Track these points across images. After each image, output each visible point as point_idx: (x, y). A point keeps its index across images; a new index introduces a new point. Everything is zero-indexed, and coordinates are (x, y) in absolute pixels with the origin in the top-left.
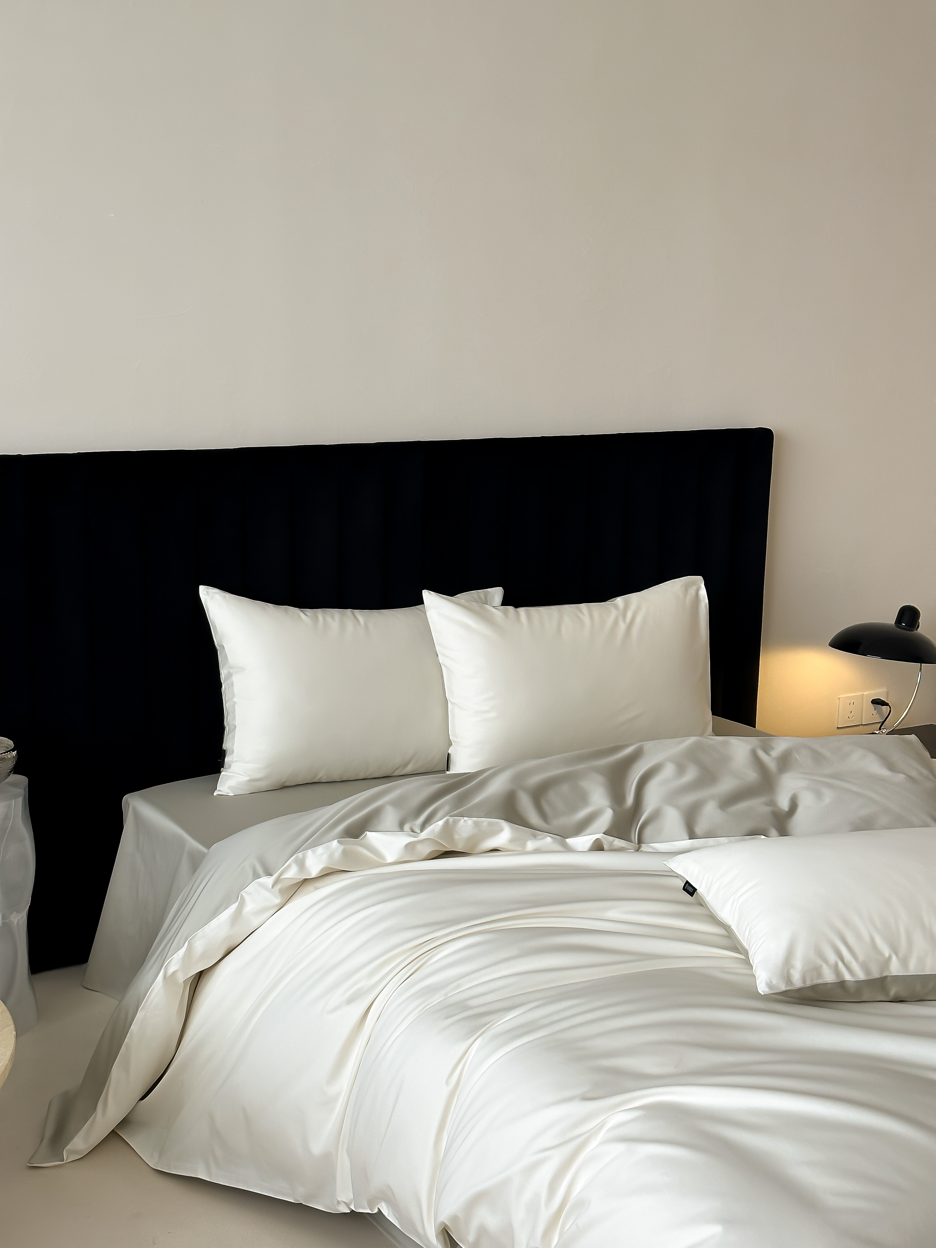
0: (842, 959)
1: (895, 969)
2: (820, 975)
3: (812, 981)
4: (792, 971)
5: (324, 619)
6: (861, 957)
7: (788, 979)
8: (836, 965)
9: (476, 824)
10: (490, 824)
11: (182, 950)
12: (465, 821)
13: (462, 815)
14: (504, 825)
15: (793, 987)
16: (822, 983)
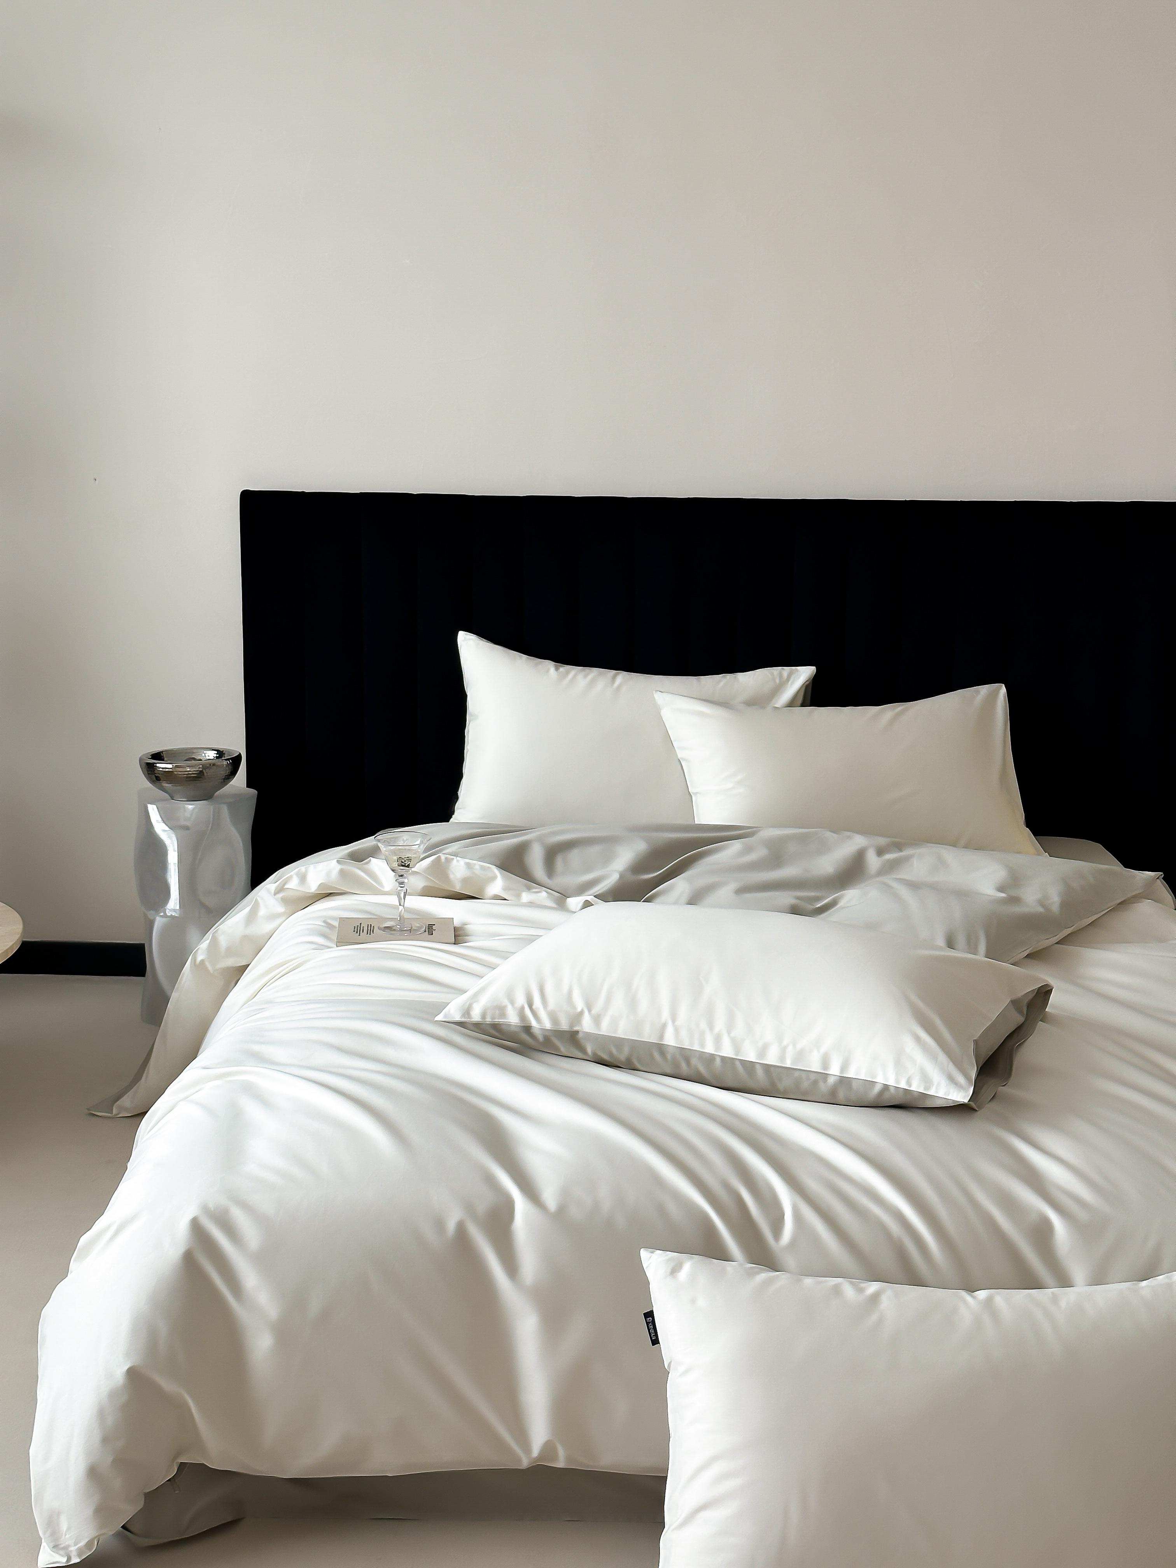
4: (475, 1006)
9: (468, 864)
10: (482, 868)
11: (208, 942)
12: (458, 861)
13: (456, 855)
14: (496, 871)
15: (469, 1020)
16: (505, 1023)
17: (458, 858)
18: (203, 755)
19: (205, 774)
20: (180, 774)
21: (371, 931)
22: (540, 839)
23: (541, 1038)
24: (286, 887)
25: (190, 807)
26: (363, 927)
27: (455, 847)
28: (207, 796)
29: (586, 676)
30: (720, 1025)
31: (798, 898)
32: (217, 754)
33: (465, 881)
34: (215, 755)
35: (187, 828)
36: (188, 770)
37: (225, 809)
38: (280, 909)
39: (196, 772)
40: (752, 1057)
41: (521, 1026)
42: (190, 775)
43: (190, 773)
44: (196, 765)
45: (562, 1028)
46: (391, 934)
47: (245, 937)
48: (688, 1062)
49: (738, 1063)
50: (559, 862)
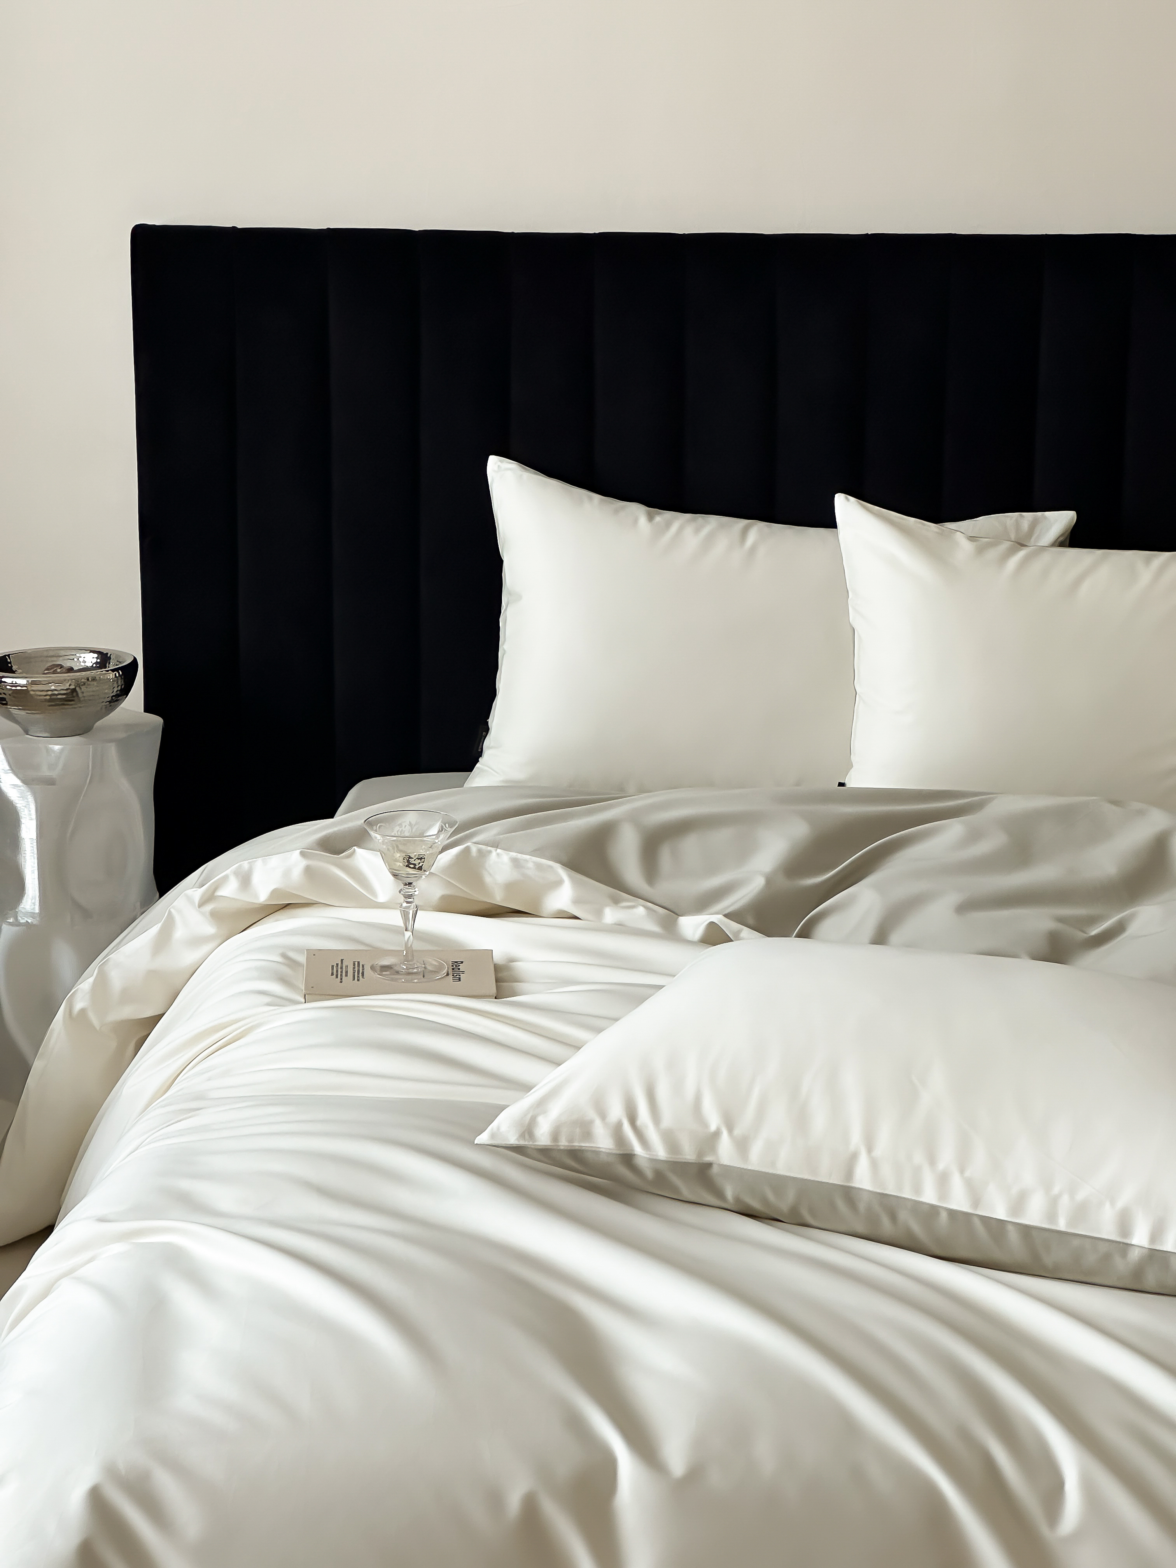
0: (632, 1119)
1: (727, 1154)
2: (587, 1134)
3: (571, 1141)
4: (541, 1119)
6: (667, 1121)
7: (528, 1130)
8: (618, 1127)
9: (516, 863)
10: (539, 867)
11: (91, 980)
12: (498, 854)
13: (496, 845)
14: (562, 873)
15: (531, 1143)
16: (590, 1149)
17: (499, 851)
18: (76, 660)
19: (80, 695)
20: (40, 696)
21: (360, 974)
22: (633, 818)
23: (649, 1174)
24: (219, 893)
25: (57, 748)
26: (347, 967)
27: (492, 830)
28: (83, 729)
29: (697, 531)
30: (947, 1158)
31: (1060, 920)
32: (97, 658)
33: (510, 887)
34: (95, 660)
35: (50, 782)
36: (53, 688)
37: (112, 751)
38: (209, 929)
39: (65, 692)
40: (1000, 1213)
41: (617, 1154)
42: (55, 697)
43: (56, 692)
44: (65, 680)
45: (685, 1159)
46: (392, 980)
47: (152, 974)
48: (893, 1217)
49: (977, 1222)
50: (665, 856)
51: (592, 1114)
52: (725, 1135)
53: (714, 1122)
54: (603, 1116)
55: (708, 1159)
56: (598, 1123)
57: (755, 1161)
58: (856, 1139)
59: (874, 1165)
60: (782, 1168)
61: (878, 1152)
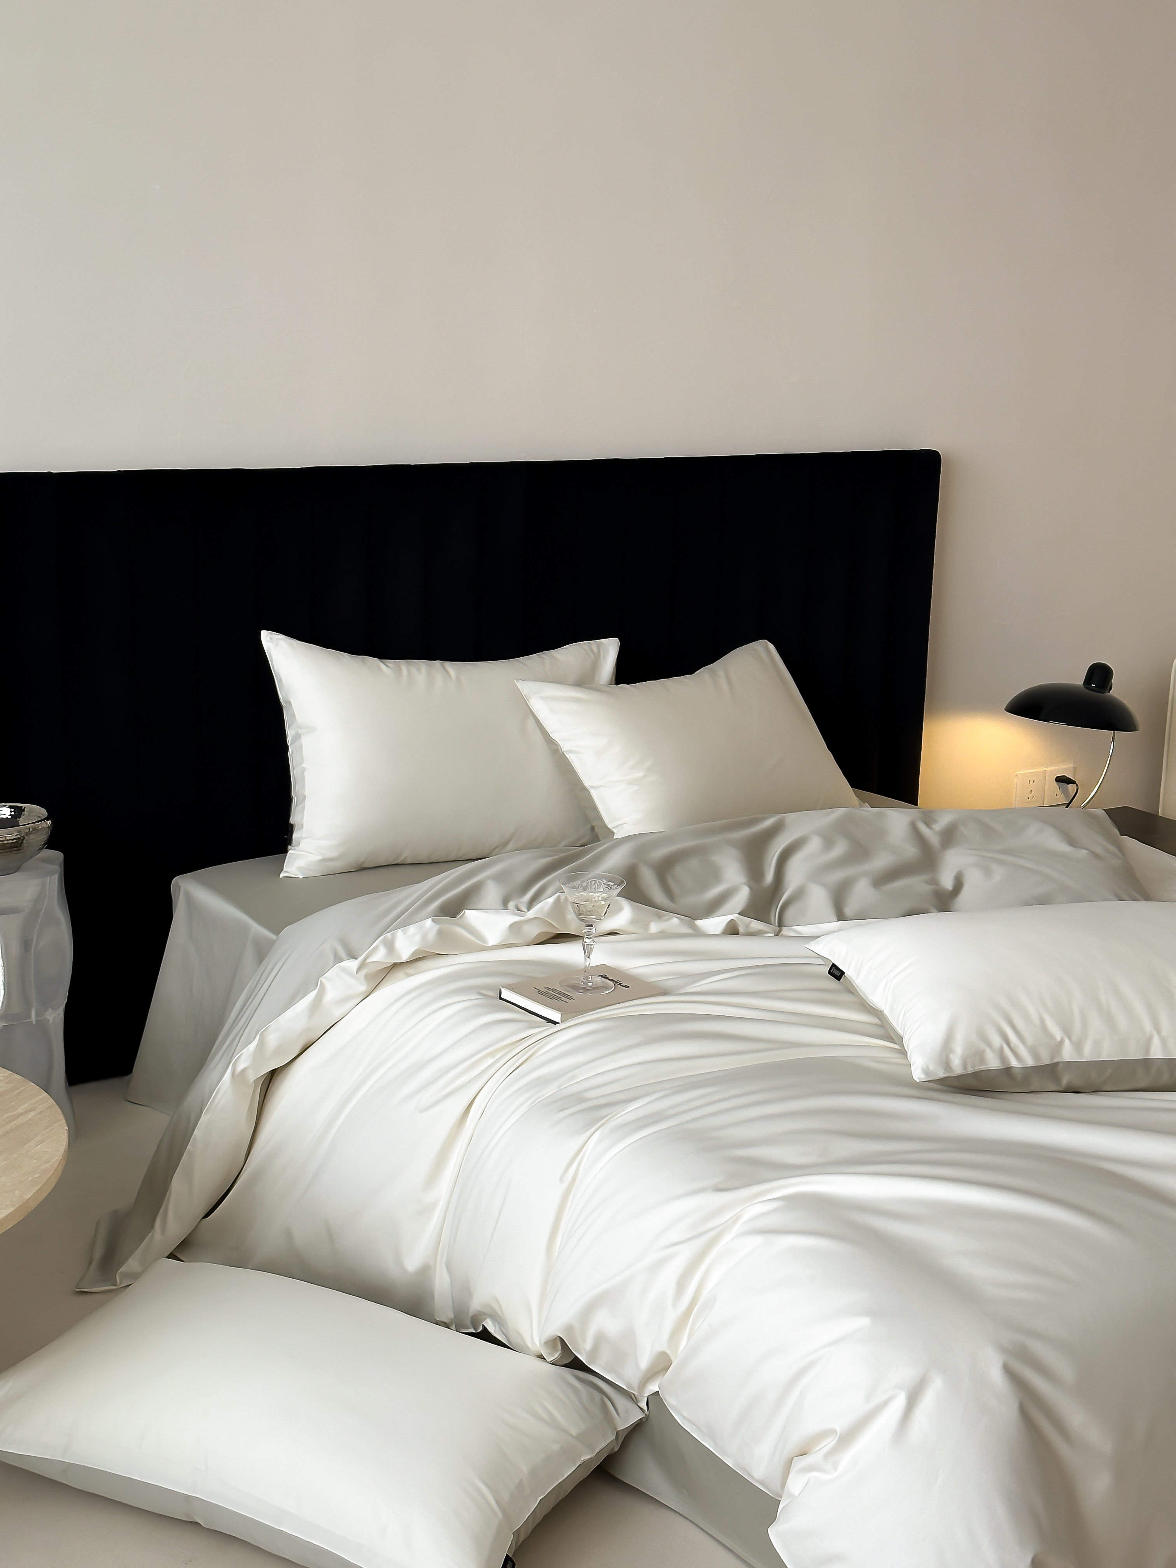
0: (1008, 1044)
1: (1068, 1054)
2: (983, 1060)
3: (973, 1067)
4: (951, 1056)
5: (409, 670)
6: (1030, 1041)
7: (947, 1065)
8: (1002, 1050)
11: (254, 1045)
15: (952, 1074)
16: (985, 1069)
23: (1021, 1077)
29: (417, 669)
41: (1001, 1069)
45: (1043, 1063)
50: (673, 882)
51: (983, 1046)
52: (1067, 1042)
53: (1058, 1035)
54: (990, 1046)
55: (1056, 1060)
56: (988, 1051)
57: (1088, 1054)
58: (1148, 1027)
59: (1164, 1041)
60: (1105, 1056)
61: (1165, 1033)
